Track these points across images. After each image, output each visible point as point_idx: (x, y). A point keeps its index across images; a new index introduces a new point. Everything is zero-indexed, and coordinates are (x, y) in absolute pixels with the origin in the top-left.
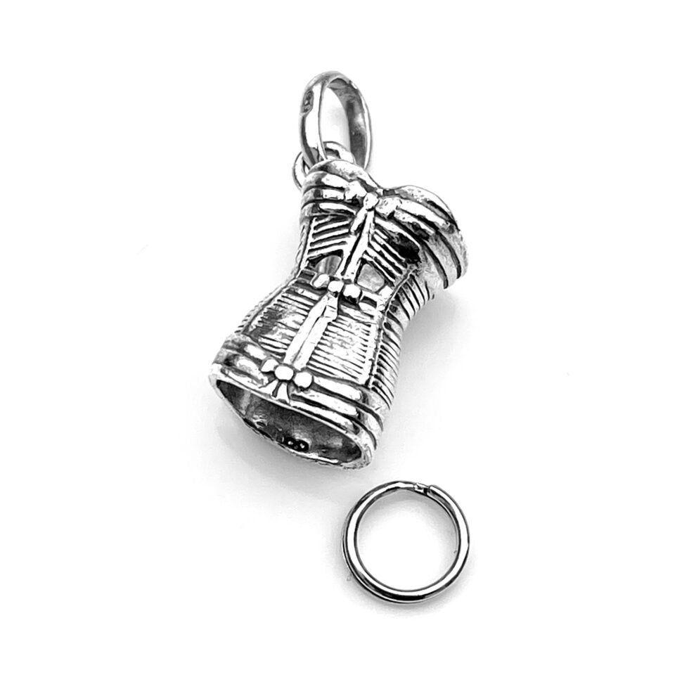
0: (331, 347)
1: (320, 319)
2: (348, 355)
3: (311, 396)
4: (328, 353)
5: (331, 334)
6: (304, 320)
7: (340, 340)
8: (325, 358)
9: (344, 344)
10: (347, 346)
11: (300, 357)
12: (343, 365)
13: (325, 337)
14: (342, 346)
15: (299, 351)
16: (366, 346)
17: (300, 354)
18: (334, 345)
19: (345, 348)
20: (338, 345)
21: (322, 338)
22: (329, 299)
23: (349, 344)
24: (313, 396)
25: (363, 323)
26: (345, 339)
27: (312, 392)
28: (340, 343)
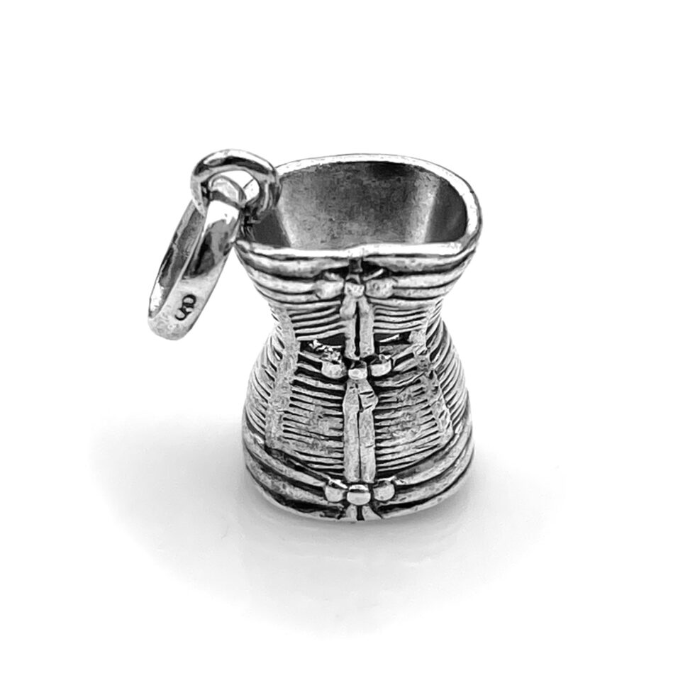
0: (393, 438)
1: (361, 414)
2: (415, 433)
3: (401, 500)
4: (393, 447)
5: (383, 424)
6: (343, 422)
7: (397, 424)
8: (393, 453)
9: (405, 426)
10: (409, 425)
11: (365, 468)
12: (417, 447)
13: (379, 431)
14: (403, 430)
15: (360, 462)
16: (429, 407)
17: (363, 465)
18: (394, 435)
19: (409, 428)
20: (399, 430)
21: (377, 434)
22: (357, 387)
23: (409, 421)
24: (404, 499)
25: (411, 384)
26: (402, 419)
27: (401, 496)
28: (399, 427)
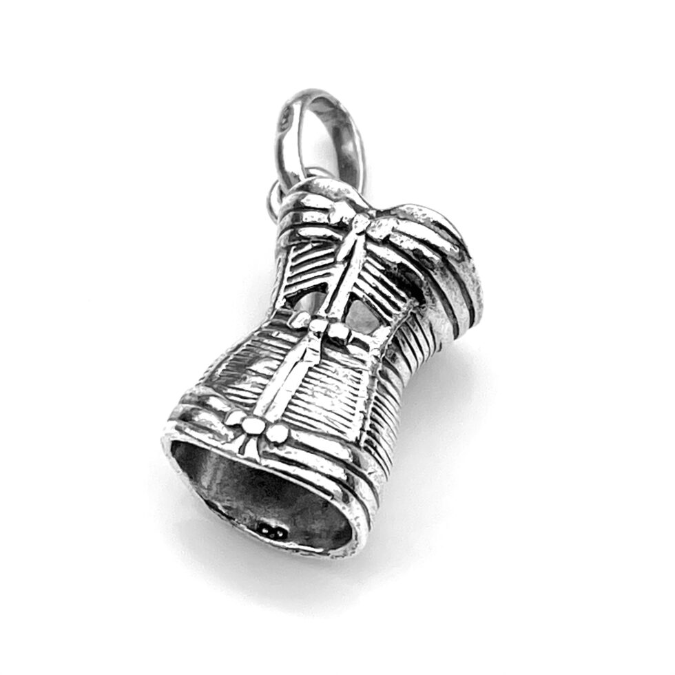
0: (313, 396)
1: (299, 363)
2: (333, 405)
3: (286, 453)
4: (308, 403)
5: (312, 381)
6: (279, 366)
7: (323, 388)
8: (305, 409)
9: (328, 393)
10: (332, 394)
11: (274, 407)
12: (327, 417)
13: (304, 384)
14: (325, 395)
15: (273, 401)
16: (357, 396)
17: (273, 404)
18: (315, 394)
19: (331, 397)
20: (322, 393)
21: (301, 386)
22: (309, 341)
23: (334, 392)
24: (290, 453)
25: (353, 369)
26: (329, 387)
27: (288, 449)
28: (323, 391)
